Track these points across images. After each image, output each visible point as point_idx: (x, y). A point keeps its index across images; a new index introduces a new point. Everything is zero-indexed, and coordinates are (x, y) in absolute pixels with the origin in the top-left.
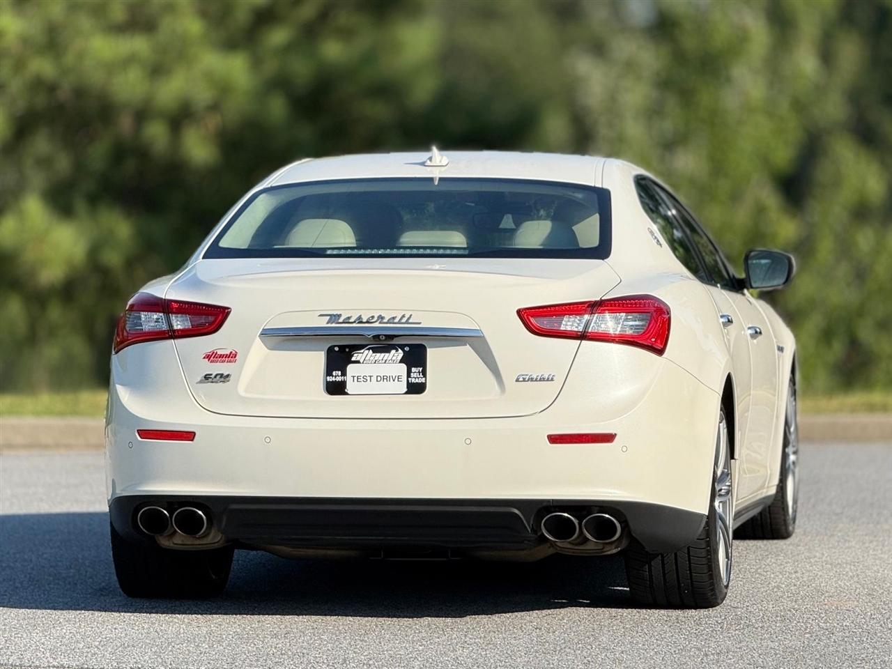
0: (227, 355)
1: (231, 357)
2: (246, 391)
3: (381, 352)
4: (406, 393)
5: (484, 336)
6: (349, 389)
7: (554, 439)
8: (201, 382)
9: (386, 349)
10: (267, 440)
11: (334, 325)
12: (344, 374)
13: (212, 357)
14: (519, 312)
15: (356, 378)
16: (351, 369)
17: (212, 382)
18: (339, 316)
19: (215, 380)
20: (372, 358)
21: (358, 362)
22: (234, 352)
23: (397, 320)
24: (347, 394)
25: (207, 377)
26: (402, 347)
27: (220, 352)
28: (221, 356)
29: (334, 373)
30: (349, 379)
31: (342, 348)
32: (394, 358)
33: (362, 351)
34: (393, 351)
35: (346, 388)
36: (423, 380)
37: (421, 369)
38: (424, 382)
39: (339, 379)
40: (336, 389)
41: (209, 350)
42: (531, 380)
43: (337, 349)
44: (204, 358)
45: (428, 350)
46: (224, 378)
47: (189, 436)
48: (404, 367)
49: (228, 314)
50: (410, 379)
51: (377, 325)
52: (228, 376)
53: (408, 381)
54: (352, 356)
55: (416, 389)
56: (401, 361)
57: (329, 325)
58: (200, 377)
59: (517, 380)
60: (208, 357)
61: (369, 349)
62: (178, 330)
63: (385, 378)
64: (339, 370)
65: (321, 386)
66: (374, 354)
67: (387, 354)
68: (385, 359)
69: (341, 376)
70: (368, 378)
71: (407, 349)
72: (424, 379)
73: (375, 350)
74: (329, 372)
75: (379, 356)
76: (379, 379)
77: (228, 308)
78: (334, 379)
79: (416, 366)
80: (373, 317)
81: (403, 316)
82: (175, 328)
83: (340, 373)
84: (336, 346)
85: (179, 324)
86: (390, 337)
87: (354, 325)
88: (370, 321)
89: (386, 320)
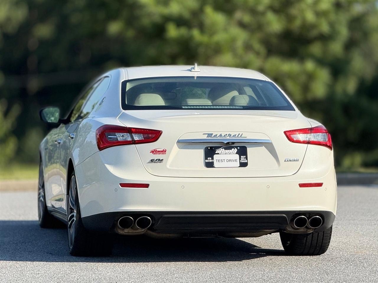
0: (161, 151)
1: (164, 152)
2: (170, 166)
3: (228, 150)
4: (239, 167)
5: (272, 143)
6: (216, 164)
7: (302, 185)
8: (149, 163)
9: (230, 148)
10: (183, 187)
11: (210, 138)
12: (213, 159)
13: (154, 152)
14: (285, 132)
15: (218, 161)
16: (215, 156)
17: (155, 163)
18: (212, 134)
19: (156, 162)
20: (224, 152)
21: (218, 154)
22: (165, 150)
23: (236, 136)
24: (214, 167)
25: (152, 161)
26: (237, 147)
27: (158, 150)
28: (159, 151)
29: (208, 158)
30: (215, 161)
31: (211, 148)
32: (233, 152)
33: (220, 149)
34: (233, 149)
35: (213, 165)
37: (245, 156)
38: (247, 162)
39: (211, 161)
40: (210, 165)
41: (153, 149)
42: (290, 161)
43: (209, 148)
44: (151, 152)
45: (247, 148)
46: (160, 161)
47: (147, 186)
48: (238, 156)
49: (161, 133)
50: (240, 161)
51: (228, 138)
52: (162, 160)
53: (240, 162)
54: (216, 151)
55: (243, 165)
56: (236, 153)
57: (208, 138)
58: (149, 160)
59: (285, 161)
60: (152, 152)
61: (223, 148)
62: (137, 140)
63: (230, 160)
64: (210, 157)
65: (203, 164)
66: (225, 150)
67: (230, 150)
68: (230, 152)
69: (212, 160)
70: (223, 161)
71: (239, 148)
72: (247, 161)
73: (226, 149)
74: (206, 159)
75: (227, 151)
76: (228, 161)
77: (161, 131)
78: (208, 161)
79: (243, 155)
80: (226, 135)
81: (239, 134)
82: (135, 140)
83: (211, 158)
84: (209, 147)
85: (136, 138)
86: (233, 143)
87: (219, 138)
88: (225, 136)
89: (232, 136)
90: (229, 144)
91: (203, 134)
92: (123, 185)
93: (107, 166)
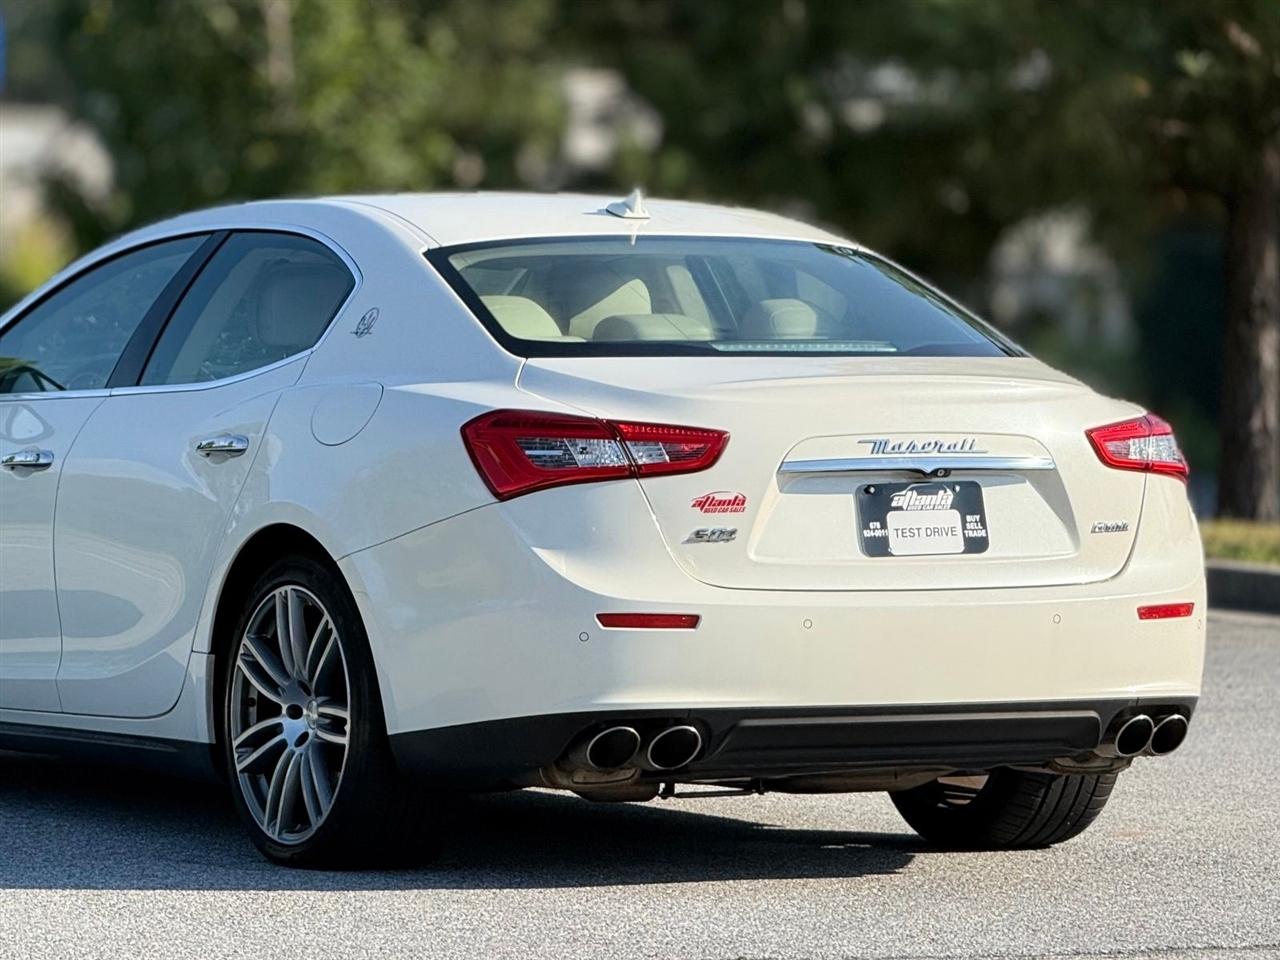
0: (730, 501)
1: (738, 503)
2: (755, 553)
3: (927, 494)
4: (964, 552)
5: (1055, 470)
6: (895, 545)
7: (1146, 613)
8: (689, 541)
9: (933, 489)
10: (808, 624)
12: (884, 526)
13: (705, 504)
14: (1090, 433)
15: (900, 532)
16: (891, 516)
17: (708, 541)
18: (886, 443)
19: (714, 537)
20: (917, 503)
21: (900, 508)
22: (740, 497)
23: (958, 448)
24: (891, 555)
25: (699, 535)
26: (953, 486)
27: (718, 497)
28: (721, 503)
29: (871, 525)
30: (891, 533)
31: (878, 488)
32: (943, 502)
33: (903, 493)
34: (941, 492)
35: (888, 546)
36: (982, 533)
37: (978, 517)
38: (984, 535)
39: (878, 533)
40: (877, 548)
41: (701, 495)
42: (1107, 529)
43: (872, 490)
44: (694, 506)
45: (983, 489)
46: (727, 535)
47: (692, 621)
48: (956, 514)
49: (726, 440)
50: (966, 532)
52: (733, 532)
53: (964, 534)
54: (892, 500)
55: (976, 545)
58: (689, 533)
59: (1093, 532)
60: (700, 504)
61: (912, 489)
62: (646, 465)
63: (935, 531)
64: (876, 521)
65: (856, 544)
66: (919, 497)
67: (934, 497)
68: (933, 503)
69: (882, 528)
70: (916, 532)
71: (958, 489)
72: (984, 531)
73: (920, 491)
74: (864, 525)
75: (926, 499)
76: (929, 533)
77: (727, 432)
78: (872, 534)
79: (972, 514)
80: (930, 444)
81: (966, 442)
82: (640, 462)
83: (878, 525)
84: (873, 486)
85: (642, 456)
86: (947, 472)
87: (907, 455)
88: (926, 450)
89: (944, 448)
90: (937, 476)
91: (859, 442)
92: (609, 620)
93: (544, 554)
